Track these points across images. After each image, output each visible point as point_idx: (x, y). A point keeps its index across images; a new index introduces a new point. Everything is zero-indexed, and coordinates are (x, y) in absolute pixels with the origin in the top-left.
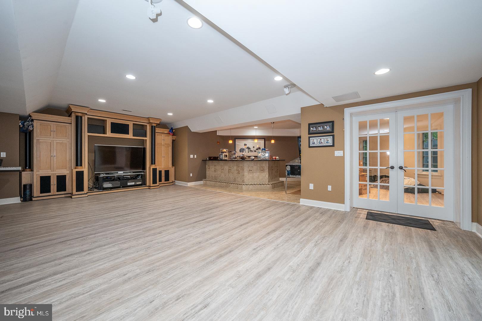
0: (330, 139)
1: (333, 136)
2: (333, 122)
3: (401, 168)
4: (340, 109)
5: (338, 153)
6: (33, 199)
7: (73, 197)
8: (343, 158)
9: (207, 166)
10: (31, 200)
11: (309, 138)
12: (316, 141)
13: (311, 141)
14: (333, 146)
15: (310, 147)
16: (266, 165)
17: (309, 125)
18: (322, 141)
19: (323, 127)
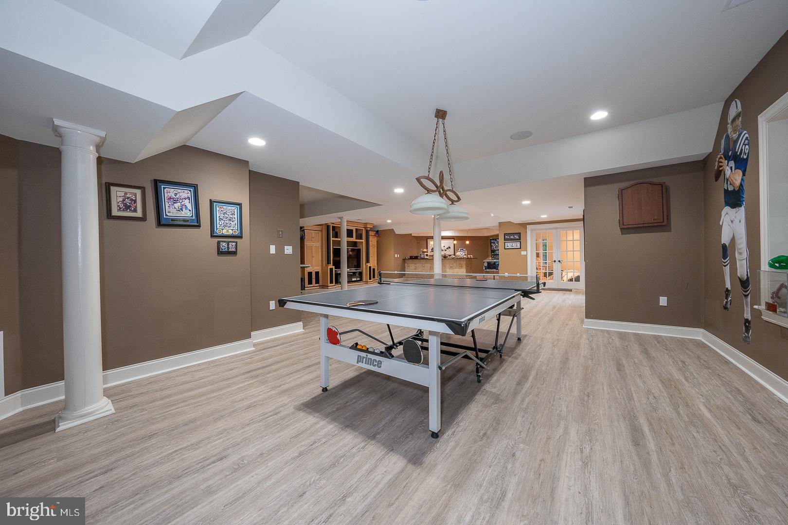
0: (518, 244)
1: (520, 242)
2: (520, 233)
3: (559, 261)
4: (524, 225)
5: (523, 253)
6: (306, 289)
7: (329, 287)
8: (526, 256)
9: (406, 264)
10: (304, 289)
11: (505, 243)
12: (509, 245)
13: (506, 245)
14: (520, 248)
15: (505, 249)
16: (464, 263)
17: (505, 234)
18: (513, 244)
19: (514, 236)
